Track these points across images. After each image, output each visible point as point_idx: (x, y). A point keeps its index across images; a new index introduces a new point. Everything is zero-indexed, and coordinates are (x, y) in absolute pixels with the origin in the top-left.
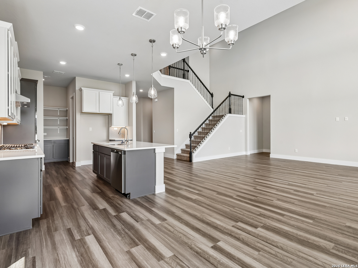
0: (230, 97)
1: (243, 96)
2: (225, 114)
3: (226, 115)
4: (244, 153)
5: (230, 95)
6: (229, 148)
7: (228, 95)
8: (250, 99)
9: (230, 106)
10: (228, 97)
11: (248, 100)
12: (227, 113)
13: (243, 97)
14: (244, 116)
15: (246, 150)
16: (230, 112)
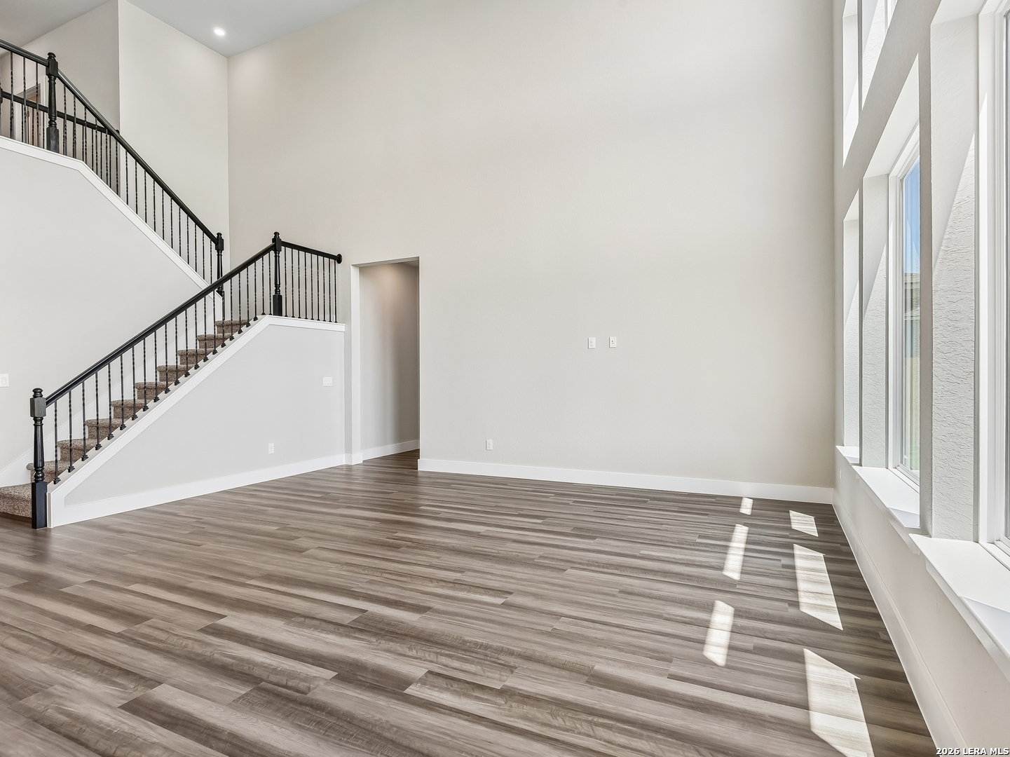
0: (276, 253)
1: (340, 256)
2: (252, 316)
3: (256, 319)
4: (340, 460)
5: (277, 244)
6: (271, 445)
7: (270, 243)
8: (364, 269)
9: (277, 286)
10: (266, 251)
11: (355, 274)
12: (264, 314)
13: (338, 259)
14: (340, 327)
15: (349, 449)
16: (278, 311)
